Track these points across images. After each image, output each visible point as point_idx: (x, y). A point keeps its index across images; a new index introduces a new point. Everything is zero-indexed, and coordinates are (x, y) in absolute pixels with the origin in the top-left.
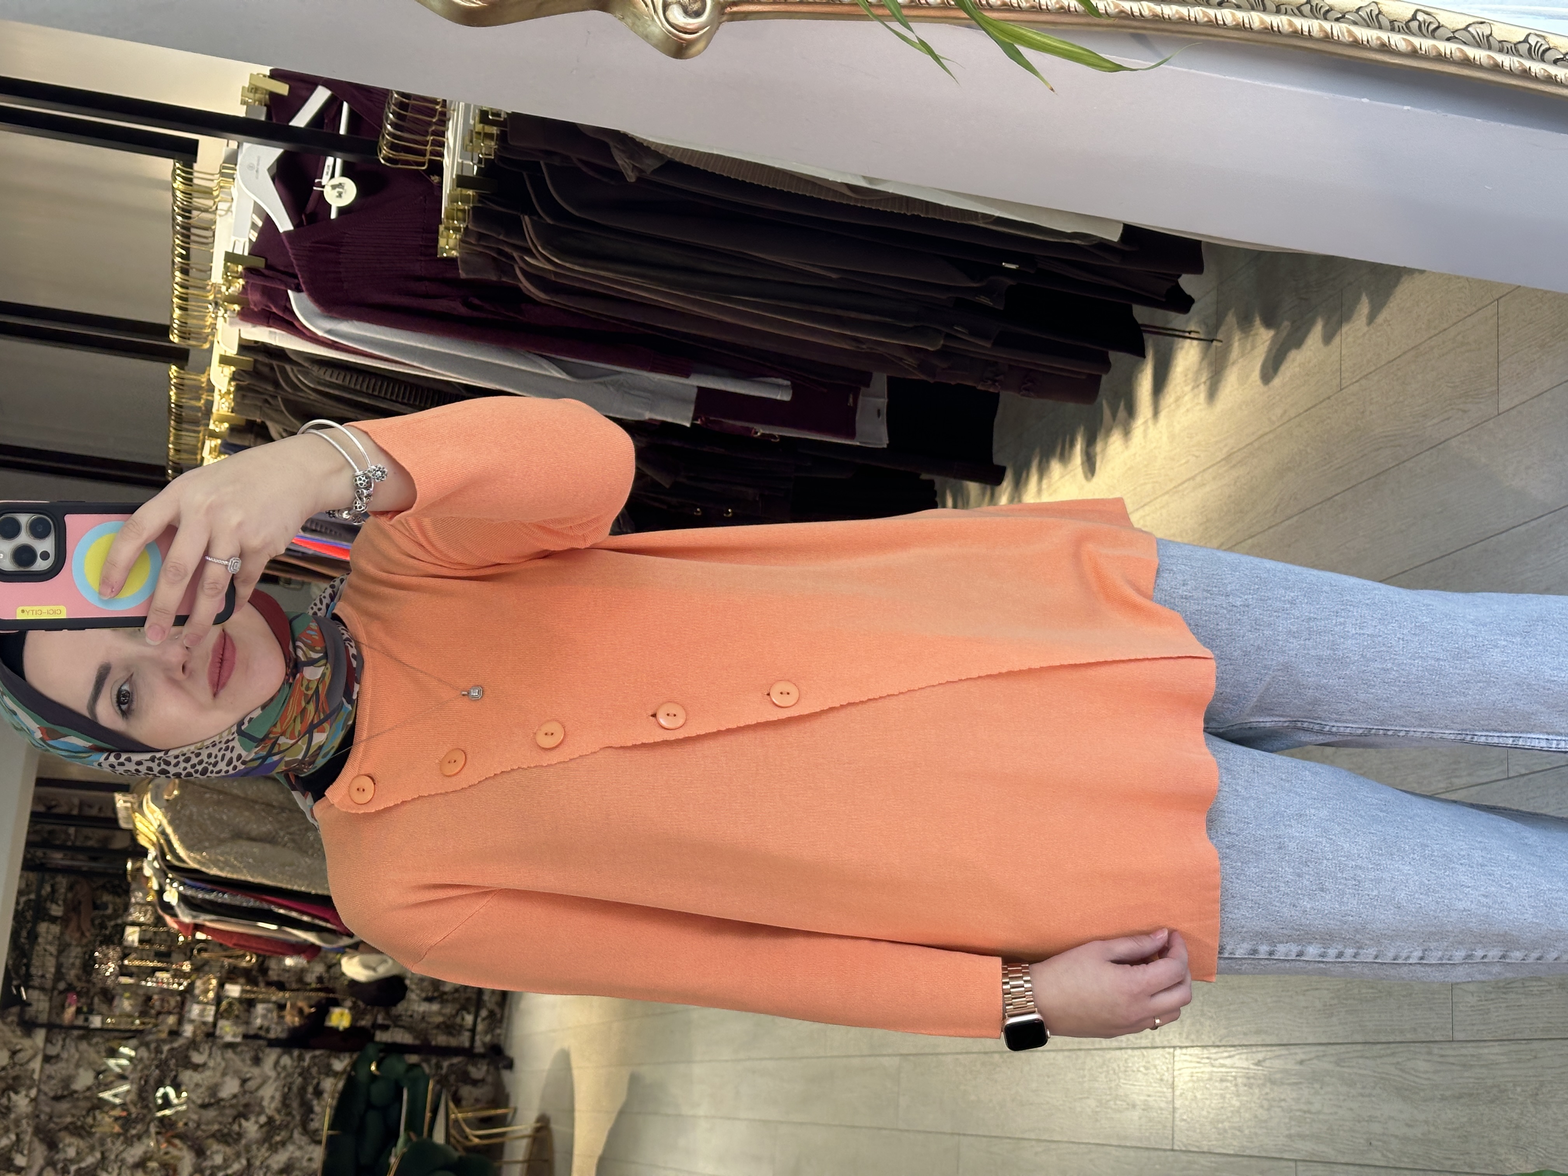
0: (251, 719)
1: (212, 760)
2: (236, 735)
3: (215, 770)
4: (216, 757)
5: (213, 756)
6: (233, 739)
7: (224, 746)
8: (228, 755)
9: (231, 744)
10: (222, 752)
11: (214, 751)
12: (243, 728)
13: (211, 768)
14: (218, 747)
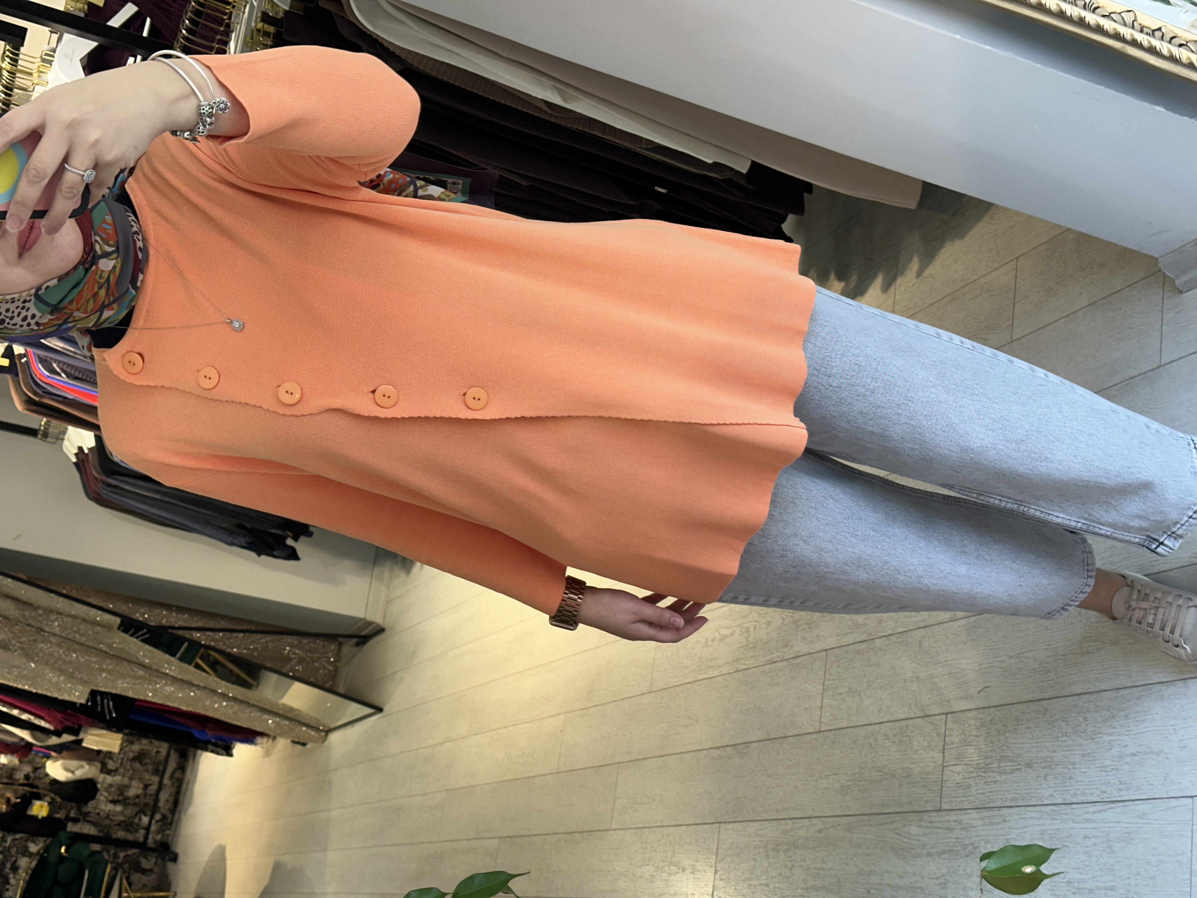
0: (48, 287)
1: (9, 314)
2: (33, 297)
3: (12, 322)
4: (13, 312)
5: (11, 311)
6: (30, 301)
7: (21, 305)
8: (24, 313)
9: (27, 305)
10: (19, 310)
11: (12, 307)
12: (40, 293)
13: (7, 320)
14: (16, 304)
